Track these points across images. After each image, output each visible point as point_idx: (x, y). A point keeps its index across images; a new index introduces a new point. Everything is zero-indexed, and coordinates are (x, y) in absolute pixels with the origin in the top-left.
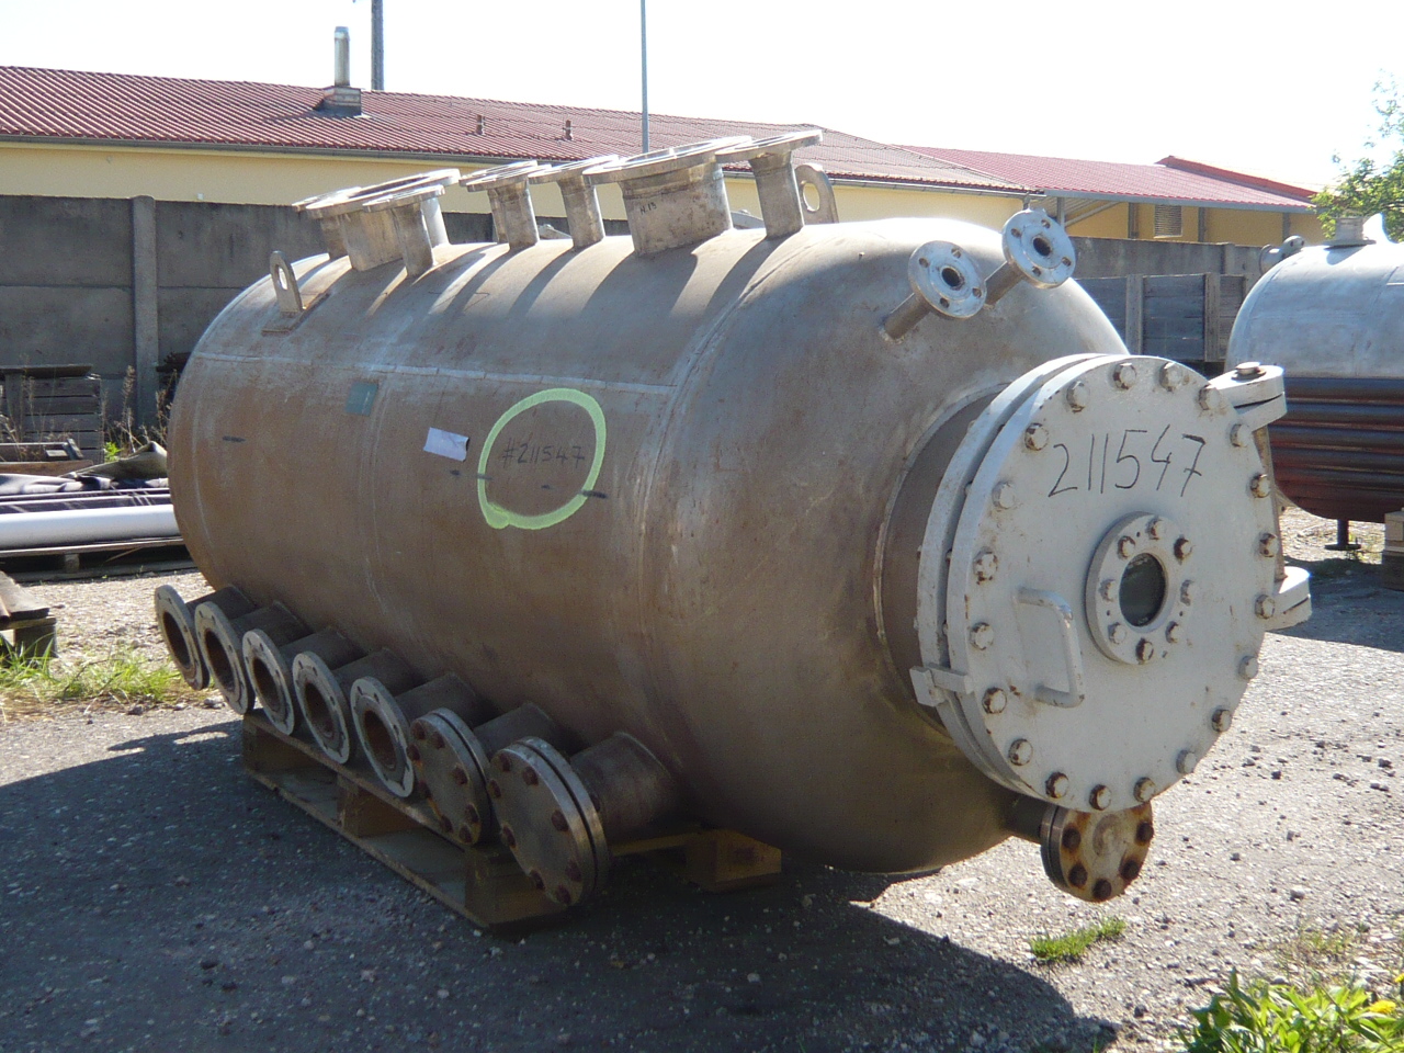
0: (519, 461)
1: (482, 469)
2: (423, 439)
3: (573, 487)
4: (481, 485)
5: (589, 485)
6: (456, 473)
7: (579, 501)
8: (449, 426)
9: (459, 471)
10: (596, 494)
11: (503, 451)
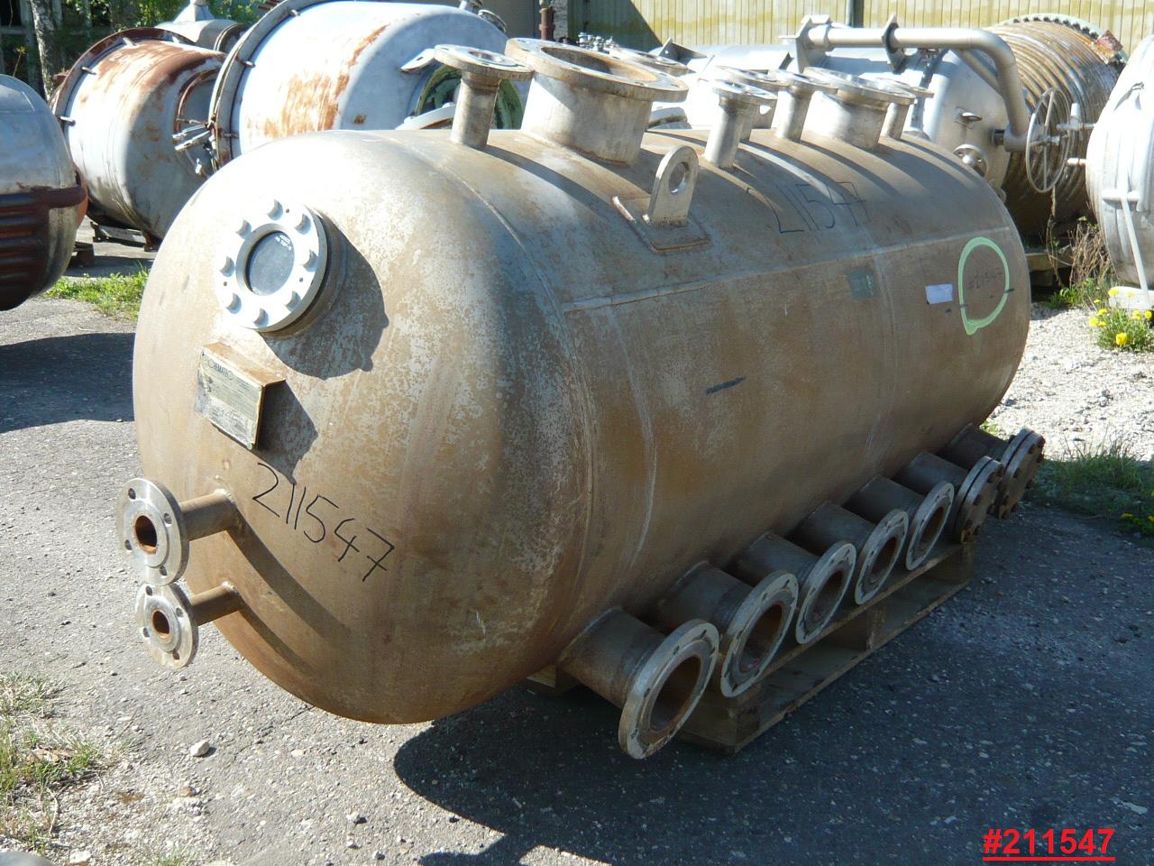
0: (978, 287)
1: (962, 301)
2: (924, 295)
3: (1001, 291)
4: (963, 311)
5: (1007, 287)
6: (949, 311)
7: (1005, 297)
8: (936, 281)
9: (949, 308)
10: (1011, 290)
11: (969, 286)
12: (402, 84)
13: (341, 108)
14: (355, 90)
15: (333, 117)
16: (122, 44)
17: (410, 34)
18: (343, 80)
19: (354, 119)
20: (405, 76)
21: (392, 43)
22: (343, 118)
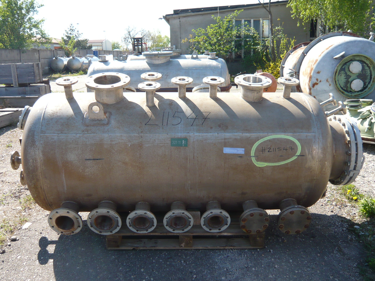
0: (269, 152)
1: (252, 155)
2: (221, 150)
3: (291, 155)
4: (253, 159)
5: (298, 154)
6: (240, 157)
7: (294, 158)
8: (233, 146)
10: (301, 156)
11: (261, 150)
12: (334, 62)
13: (314, 69)
14: (319, 63)
15: (311, 71)
16: (302, 46)
17: (340, 47)
18: (317, 60)
19: (317, 72)
20: (335, 60)
21: (333, 50)
22: (314, 72)
